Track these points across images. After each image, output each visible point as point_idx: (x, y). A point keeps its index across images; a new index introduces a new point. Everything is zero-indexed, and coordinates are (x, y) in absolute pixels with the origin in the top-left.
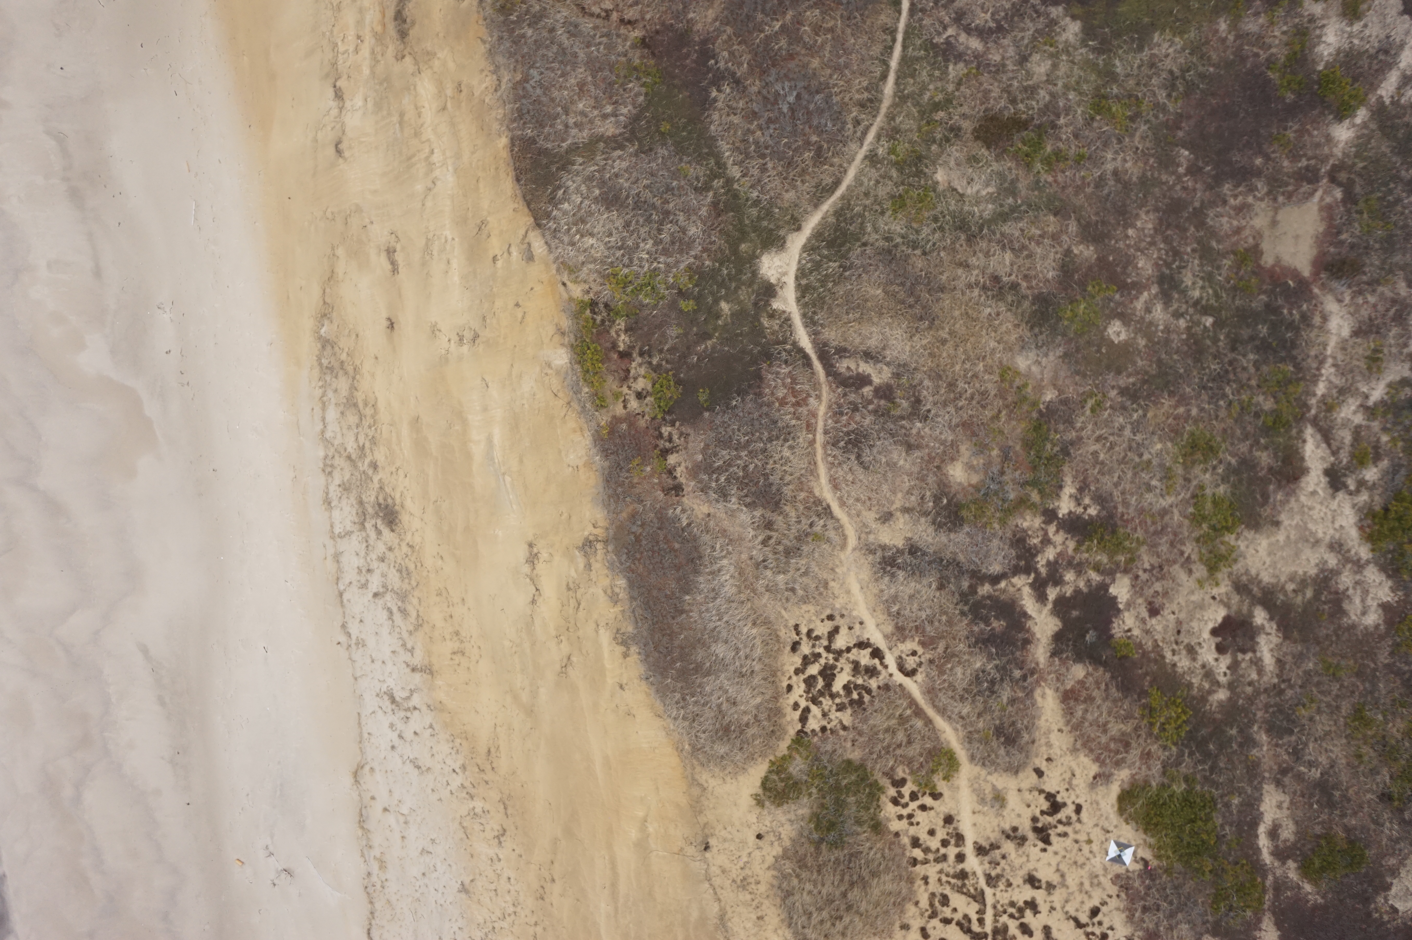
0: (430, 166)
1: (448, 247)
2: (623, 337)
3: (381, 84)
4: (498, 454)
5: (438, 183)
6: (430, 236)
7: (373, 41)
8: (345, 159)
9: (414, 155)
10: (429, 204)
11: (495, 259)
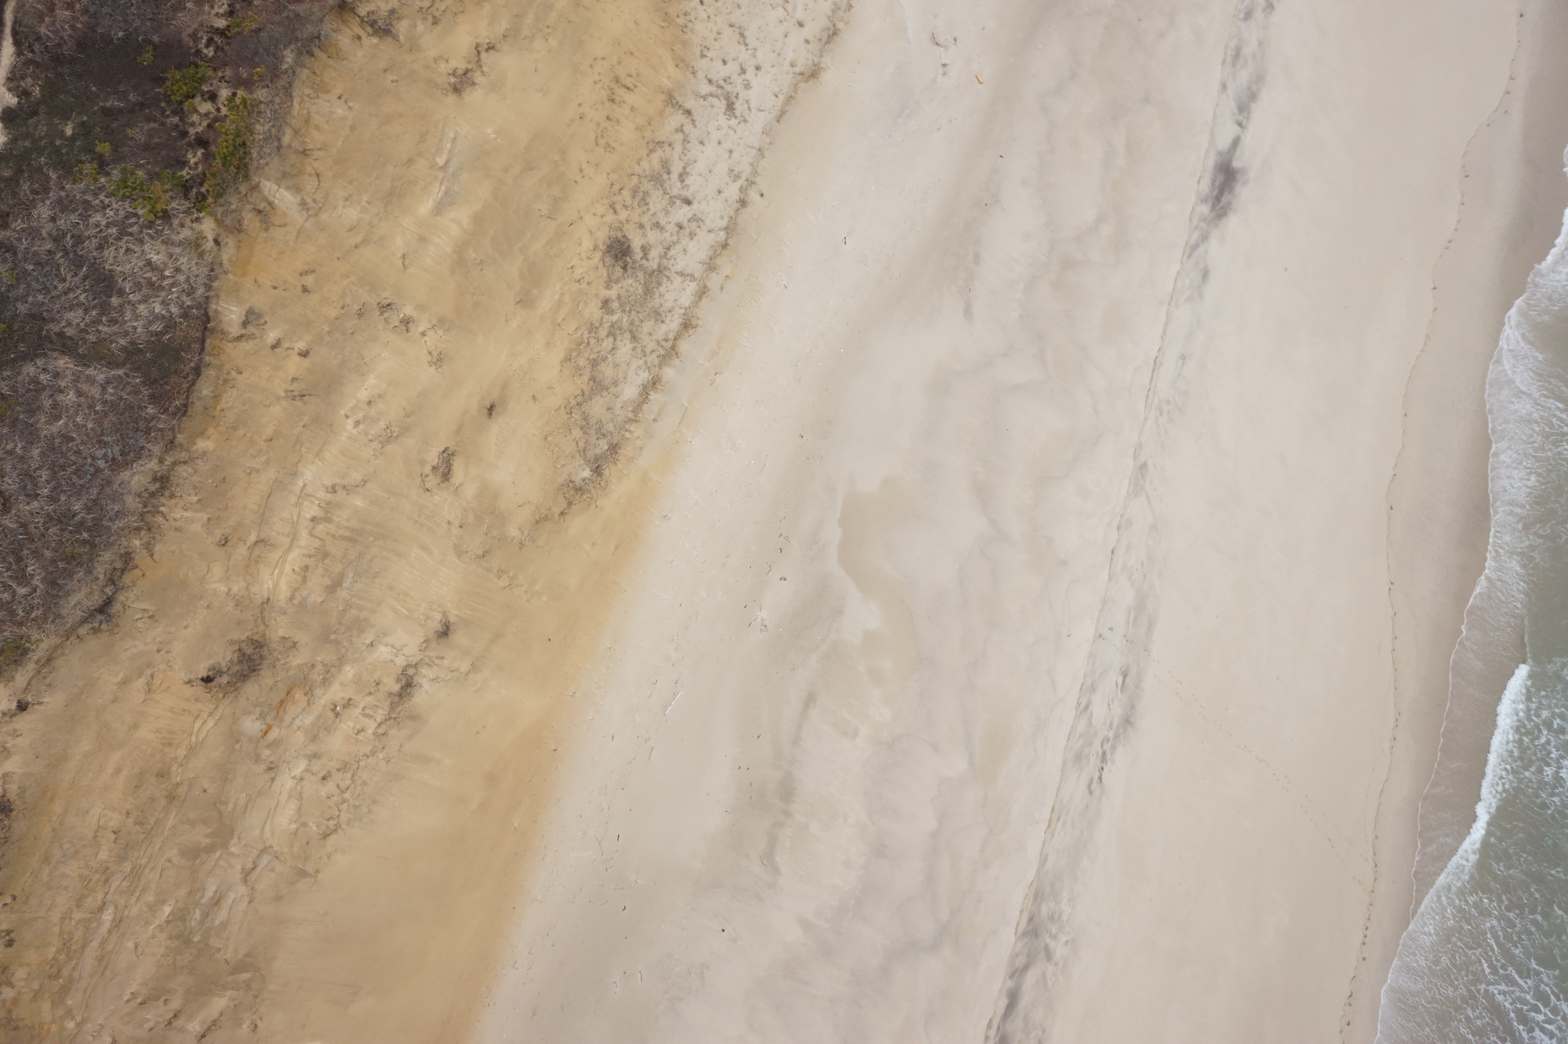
0: (328, 508)
1: (360, 415)
2: (193, 161)
3: (338, 643)
4: (437, 192)
5: (328, 482)
6: (375, 445)
7: (318, 692)
8: (444, 613)
9: (343, 538)
10: (356, 477)
11: (304, 354)
